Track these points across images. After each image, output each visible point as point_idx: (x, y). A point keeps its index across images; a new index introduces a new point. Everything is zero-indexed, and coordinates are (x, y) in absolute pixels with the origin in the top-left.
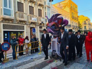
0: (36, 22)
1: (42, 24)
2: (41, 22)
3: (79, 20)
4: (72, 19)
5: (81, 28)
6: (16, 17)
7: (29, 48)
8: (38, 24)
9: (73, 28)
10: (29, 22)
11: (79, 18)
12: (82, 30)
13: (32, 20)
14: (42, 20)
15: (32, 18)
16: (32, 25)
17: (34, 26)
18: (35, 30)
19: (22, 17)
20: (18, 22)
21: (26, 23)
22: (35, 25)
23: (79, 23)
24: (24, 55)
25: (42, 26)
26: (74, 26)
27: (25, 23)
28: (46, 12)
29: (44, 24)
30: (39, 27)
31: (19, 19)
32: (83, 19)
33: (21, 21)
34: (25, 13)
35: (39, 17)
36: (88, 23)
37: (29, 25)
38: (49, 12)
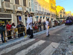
0: (22, 11)
1: (27, 13)
2: (26, 11)
3: (56, 10)
4: (52, 8)
5: (58, 16)
7: (16, 32)
8: (24, 12)
9: (52, 16)
10: (15, 11)
11: (56, 8)
12: (59, 17)
13: (18, 9)
14: (27, 9)
16: (18, 14)
17: (20, 15)
18: (21, 18)
19: (9, 6)
20: (6, 11)
21: (12, 12)
23: (56, 12)
24: (13, 38)
26: (53, 14)
28: (30, 3)
29: (28, 13)
30: (24, 15)
31: (6, 8)
32: (60, 9)
33: (8, 10)
34: (11, 3)
35: (24, 7)
36: (63, 12)
37: (15, 14)
38: (32, 2)
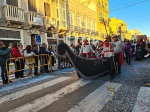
0: (42, 25)
1: (52, 29)
4: (101, 23)
6: (4, 16)
10: (29, 25)
13: (35, 21)
14: (52, 22)
15: (34, 18)
16: (34, 31)
17: (38, 33)
19: (16, 15)
20: (9, 25)
21: (23, 27)
22: (40, 31)
25: (52, 32)
26: (103, 35)
27: (22, 25)
29: (55, 29)
30: (46, 34)
31: (9, 18)
32: (116, 24)
33: (13, 23)
34: (20, 9)
37: (28, 31)
38: (63, 9)
